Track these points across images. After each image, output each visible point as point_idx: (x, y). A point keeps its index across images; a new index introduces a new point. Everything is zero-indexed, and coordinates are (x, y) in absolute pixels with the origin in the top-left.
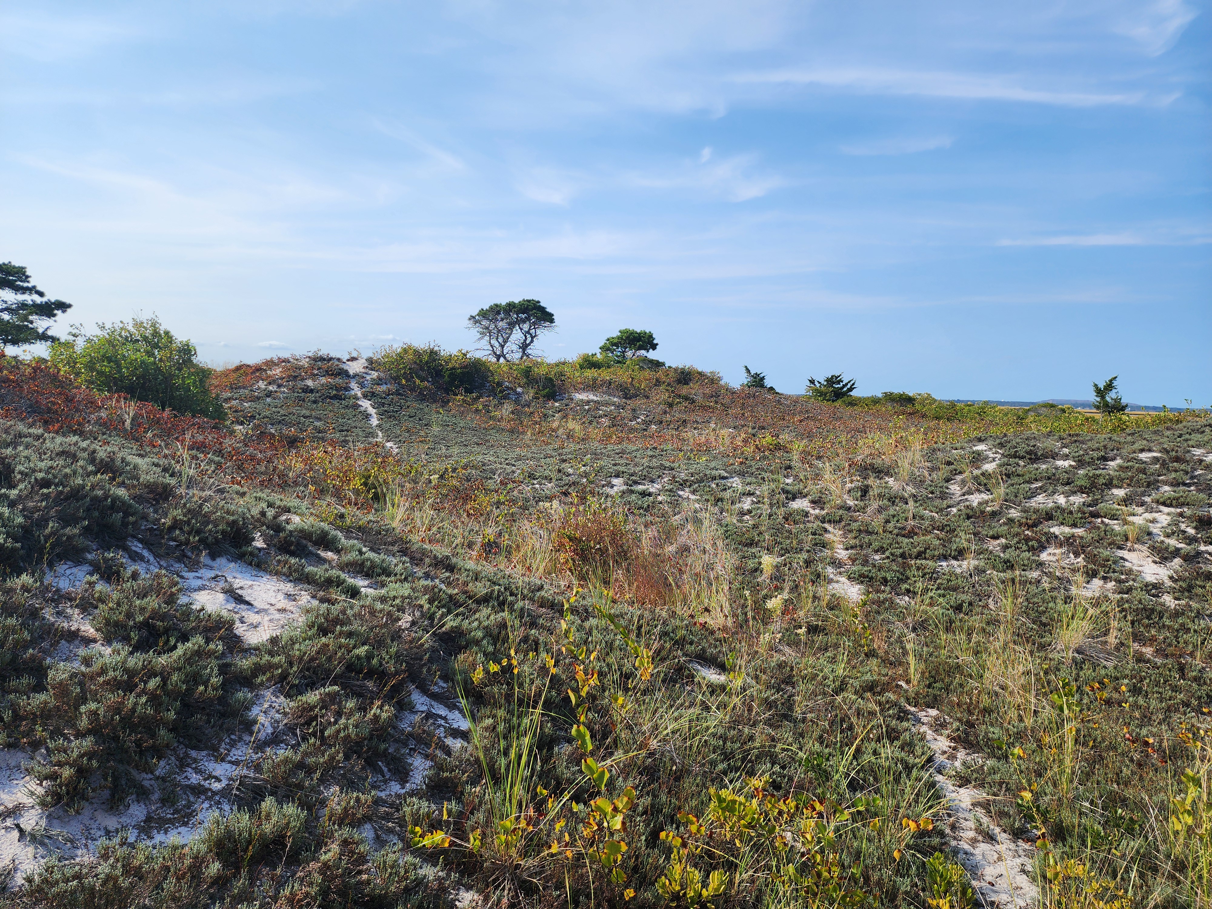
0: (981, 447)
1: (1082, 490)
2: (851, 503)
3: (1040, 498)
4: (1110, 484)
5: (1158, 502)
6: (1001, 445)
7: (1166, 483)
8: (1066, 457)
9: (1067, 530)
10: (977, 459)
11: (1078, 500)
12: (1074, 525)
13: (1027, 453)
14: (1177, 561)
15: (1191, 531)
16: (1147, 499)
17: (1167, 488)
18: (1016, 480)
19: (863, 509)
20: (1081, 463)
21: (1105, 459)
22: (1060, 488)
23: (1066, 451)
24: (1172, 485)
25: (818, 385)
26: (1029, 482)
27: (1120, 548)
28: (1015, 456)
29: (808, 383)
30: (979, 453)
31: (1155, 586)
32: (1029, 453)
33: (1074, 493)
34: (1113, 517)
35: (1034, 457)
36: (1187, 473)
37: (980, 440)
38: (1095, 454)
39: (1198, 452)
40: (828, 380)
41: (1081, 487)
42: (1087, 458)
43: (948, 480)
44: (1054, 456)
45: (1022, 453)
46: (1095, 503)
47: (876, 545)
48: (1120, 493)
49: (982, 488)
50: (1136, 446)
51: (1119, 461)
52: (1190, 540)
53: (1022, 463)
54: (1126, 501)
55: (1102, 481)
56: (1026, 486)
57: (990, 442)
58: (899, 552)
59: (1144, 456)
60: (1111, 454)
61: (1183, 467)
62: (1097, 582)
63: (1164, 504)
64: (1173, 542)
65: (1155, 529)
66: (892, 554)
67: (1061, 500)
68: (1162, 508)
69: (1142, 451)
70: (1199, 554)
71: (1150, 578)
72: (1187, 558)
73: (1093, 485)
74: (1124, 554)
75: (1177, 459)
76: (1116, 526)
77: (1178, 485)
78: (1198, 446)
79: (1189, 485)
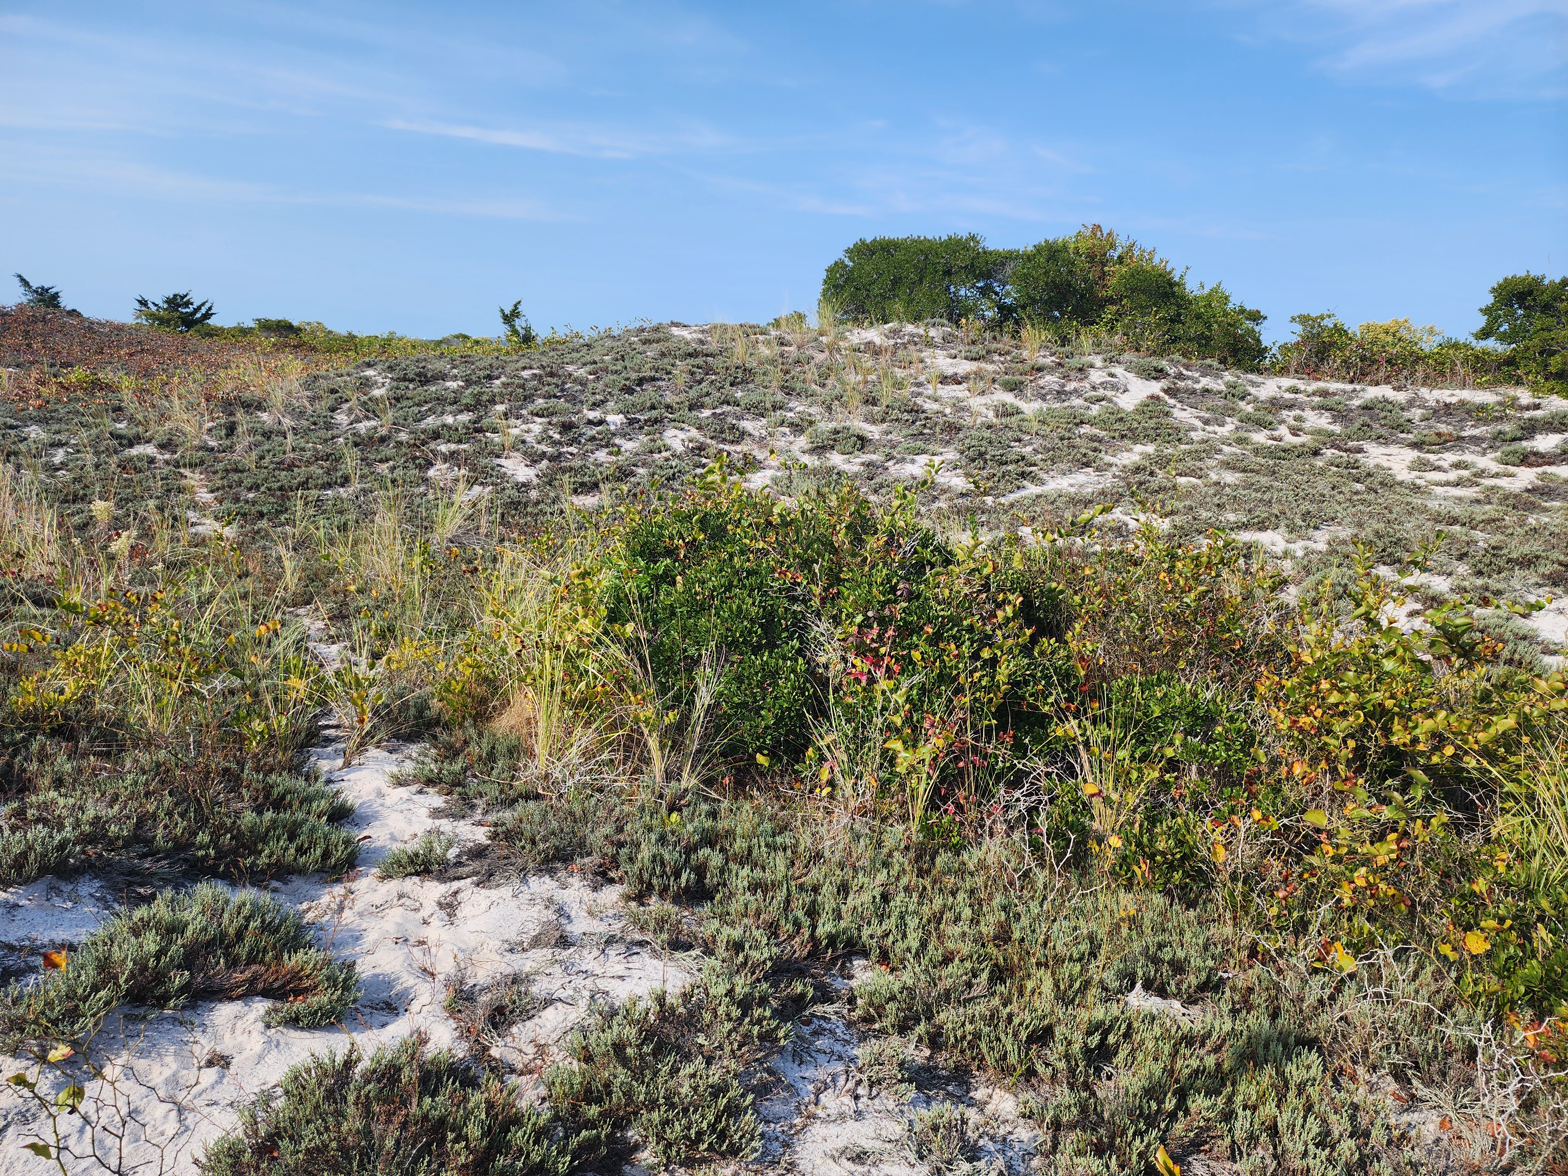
0: (370, 372)
1: (468, 408)
2: (212, 443)
3: (430, 420)
4: (493, 402)
5: (532, 413)
6: (391, 369)
7: (539, 396)
8: (455, 378)
9: (453, 447)
10: (366, 384)
11: (465, 417)
12: (460, 442)
13: (417, 375)
14: (545, 462)
15: (557, 436)
16: (524, 412)
17: (541, 401)
18: (405, 403)
19: (231, 448)
20: (469, 382)
21: (490, 377)
22: (449, 408)
23: (455, 371)
24: (544, 397)
25: (154, 309)
26: (419, 405)
27: (498, 456)
28: (404, 379)
29: (137, 306)
30: (367, 379)
31: (524, 485)
32: (419, 375)
33: (461, 411)
34: (495, 431)
35: (424, 379)
36: (557, 386)
37: (369, 365)
38: (482, 373)
39: (570, 368)
40: (168, 301)
41: (466, 405)
42: (474, 378)
43: (333, 410)
44: (444, 377)
45: (411, 376)
46: (480, 418)
47: (248, 482)
48: (500, 408)
49: (371, 415)
50: (520, 364)
51: (503, 379)
52: (555, 443)
53: (411, 386)
54: (506, 415)
55: (485, 398)
56: (416, 409)
57: (379, 367)
58: (276, 485)
59: (526, 374)
60: (496, 373)
61: (555, 380)
62: (477, 489)
63: (537, 415)
64: (543, 448)
65: (529, 438)
66: (269, 489)
67: (449, 420)
68: (537, 419)
69: (524, 368)
70: (560, 454)
71: (521, 479)
72: (552, 459)
73: (478, 402)
74: (502, 461)
75: (552, 375)
76: (496, 438)
77: (550, 397)
78: (572, 363)
79: (559, 398)
